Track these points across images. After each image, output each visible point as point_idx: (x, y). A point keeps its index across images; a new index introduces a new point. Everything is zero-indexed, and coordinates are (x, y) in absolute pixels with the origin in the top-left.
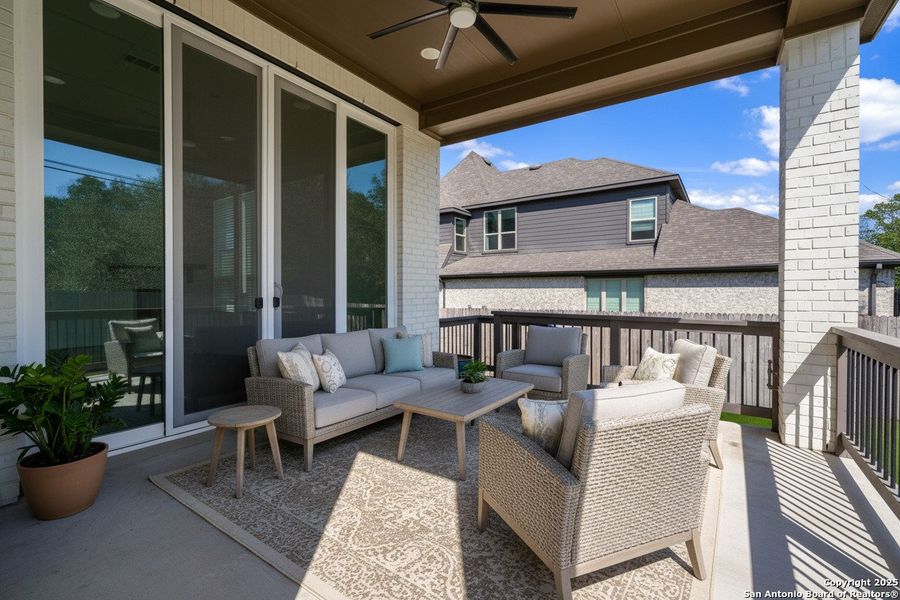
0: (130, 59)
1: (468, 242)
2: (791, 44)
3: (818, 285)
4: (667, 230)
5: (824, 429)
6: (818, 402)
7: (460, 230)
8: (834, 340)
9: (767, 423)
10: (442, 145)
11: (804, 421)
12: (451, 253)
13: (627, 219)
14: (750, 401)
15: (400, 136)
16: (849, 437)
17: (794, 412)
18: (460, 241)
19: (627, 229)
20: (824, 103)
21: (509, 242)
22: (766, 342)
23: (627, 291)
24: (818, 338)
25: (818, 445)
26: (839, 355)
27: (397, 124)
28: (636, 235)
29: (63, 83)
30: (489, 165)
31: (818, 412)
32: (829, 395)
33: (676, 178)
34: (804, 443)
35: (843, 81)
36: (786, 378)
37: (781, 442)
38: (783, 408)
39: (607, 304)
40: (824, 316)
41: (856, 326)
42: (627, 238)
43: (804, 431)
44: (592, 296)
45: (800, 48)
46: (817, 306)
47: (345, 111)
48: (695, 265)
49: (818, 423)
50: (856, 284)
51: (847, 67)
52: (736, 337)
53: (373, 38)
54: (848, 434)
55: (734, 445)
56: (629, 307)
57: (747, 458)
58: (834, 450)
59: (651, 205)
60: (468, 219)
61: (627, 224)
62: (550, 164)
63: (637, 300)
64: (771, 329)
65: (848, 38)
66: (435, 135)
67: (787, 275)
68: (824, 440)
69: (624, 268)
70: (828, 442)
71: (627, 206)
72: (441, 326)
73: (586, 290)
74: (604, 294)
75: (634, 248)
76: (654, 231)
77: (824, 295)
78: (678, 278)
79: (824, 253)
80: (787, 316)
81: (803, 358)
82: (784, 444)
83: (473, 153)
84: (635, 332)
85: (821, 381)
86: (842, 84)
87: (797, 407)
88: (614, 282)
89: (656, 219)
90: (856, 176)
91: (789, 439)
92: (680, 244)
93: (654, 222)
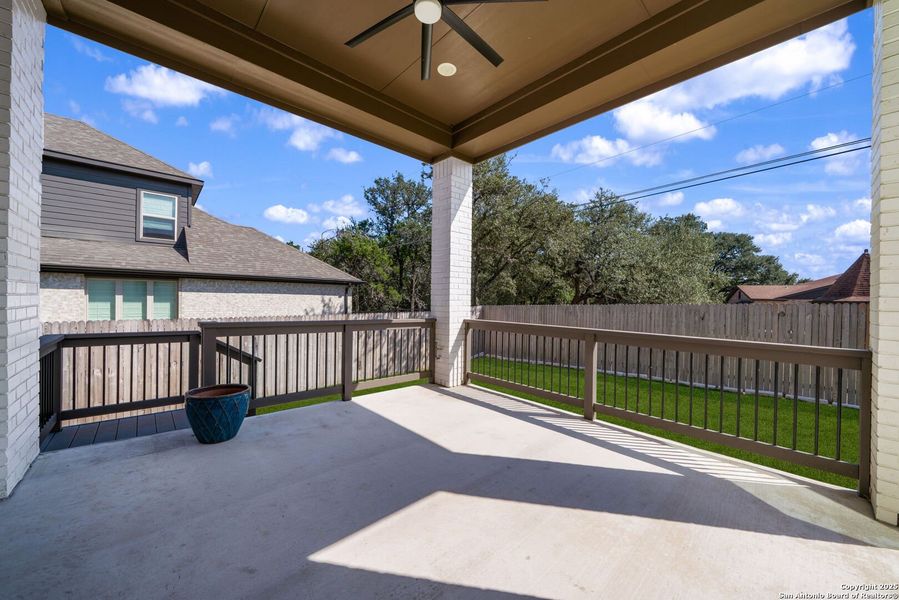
2: (454, 160)
4: (192, 234)
5: (461, 373)
6: (460, 360)
13: (137, 212)
17: (452, 368)
19: (137, 222)
23: (154, 295)
25: (460, 382)
26: (466, 334)
28: (148, 233)
31: (460, 365)
34: (455, 383)
39: (126, 310)
42: (136, 233)
43: (455, 377)
44: (99, 301)
45: (456, 165)
48: (234, 272)
58: (464, 382)
59: (170, 204)
61: (137, 217)
63: (169, 305)
68: (461, 379)
71: (138, 196)
74: (119, 297)
75: (143, 247)
76: (173, 231)
85: (460, 348)
88: (135, 283)
89: (176, 219)
92: (212, 251)
93: (174, 221)
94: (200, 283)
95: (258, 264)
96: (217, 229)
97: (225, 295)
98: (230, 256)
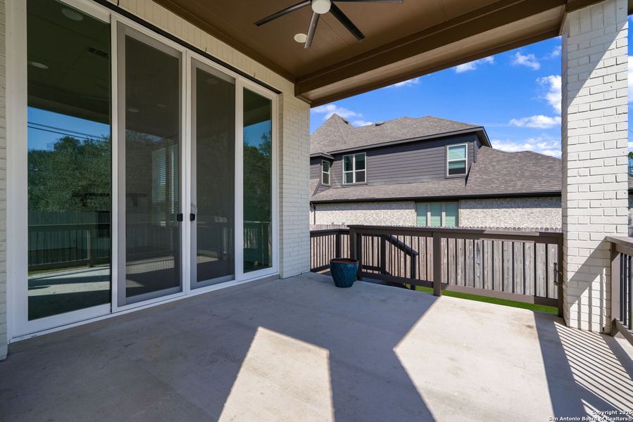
0: (92, 50)
1: (332, 177)
2: (571, 16)
3: (594, 204)
4: (475, 167)
5: (601, 316)
6: (596, 294)
7: (326, 170)
8: (609, 246)
9: (555, 311)
10: (311, 107)
11: (585, 309)
12: (320, 186)
13: (445, 160)
14: (542, 294)
15: (281, 101)
16: (622, 323)
17: (577, 302)
18: (326, 177)
19: (445, 167)
20: (598, 61)
21: (360, 177)
22: (553, 248)
23: (445, 211)
24: (595, 245)
25: (596, 328)
26: (612, 258)
27: (278, 92)
28: (452, 171)
29: (47, 68)
30: (347, 123)
31: (596, 302)
32: (605, 289)
33: (480, 129)
34: (585, 326)
35: (615, 42)
36: (570, 275)
37: (566, 326)
38: (567, 299)
39: (432, 221)
40: (601, 228)
41: (627, 235)
42: (445, 173)
43: (585, 317)
44: (421, 215)
45: (579, 19)
46: (594, 220)
47: (241, 83)
48: (496, 192)
49: (596, 311)
50: (626, 203)
51: (617, 31)
52: (529, 245)
53: (258, 25)
54: (621, 320)
55: (529, 327)
56: (447, 222)
57: (541, 338)
58: (610, 331)
59: (463, 150)
60: (332, 161)
61: (445, 163)
62: (390, 121)
63: (454, 218)
64: (557, 239)
65: (618, 8)
66: (306, 99)
67: (569, 196)
68: (601, 324)
69: (443, 194)
70: (604, 326)
71: (446, 150)
72: (311, 237)
73: (416, 211)
74: (429, 214)
75: (451, 181)
76: (465, 168)
77: (600, 211)
78: (484, 202)
79: (600, 179)
80: (570, 228)
81: (583, 260)
82: (569, 327)
83: (334, 115)
84: (452, 241)
85: (598, 278)
86: (613, 46)
87: (579, 298)
88: (436, 205)
89: (467, 159)
90: (626, 117)
91: (573, 323)
92: (485, 177)
93: (465, 161)
94: (472, 203)
95: (519, 183)
96: (495, 160)
97: (490, 210)
98: (497, 179)
